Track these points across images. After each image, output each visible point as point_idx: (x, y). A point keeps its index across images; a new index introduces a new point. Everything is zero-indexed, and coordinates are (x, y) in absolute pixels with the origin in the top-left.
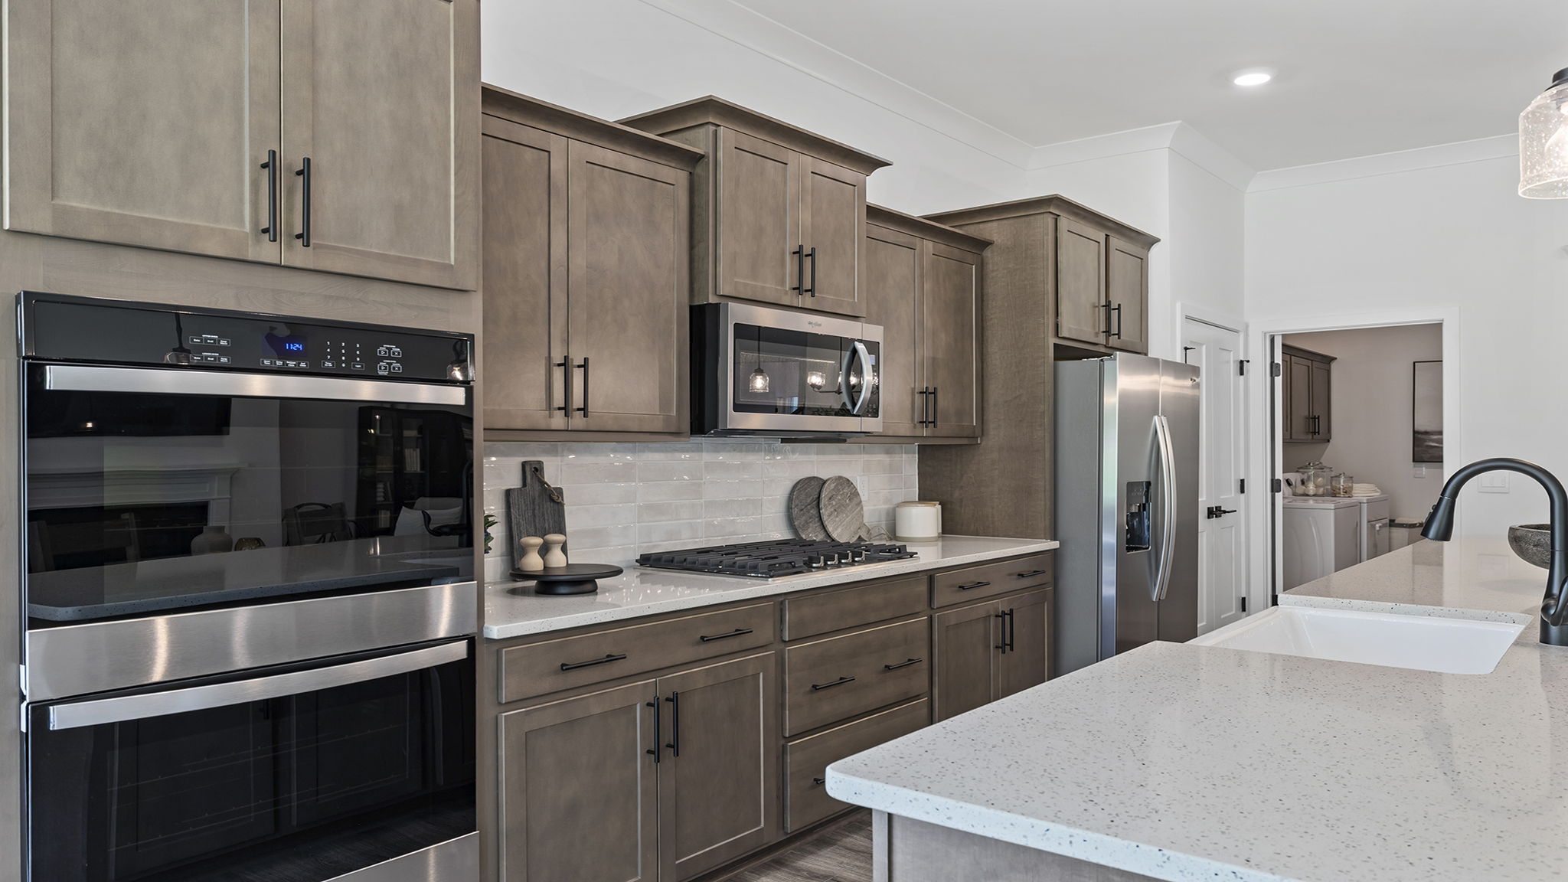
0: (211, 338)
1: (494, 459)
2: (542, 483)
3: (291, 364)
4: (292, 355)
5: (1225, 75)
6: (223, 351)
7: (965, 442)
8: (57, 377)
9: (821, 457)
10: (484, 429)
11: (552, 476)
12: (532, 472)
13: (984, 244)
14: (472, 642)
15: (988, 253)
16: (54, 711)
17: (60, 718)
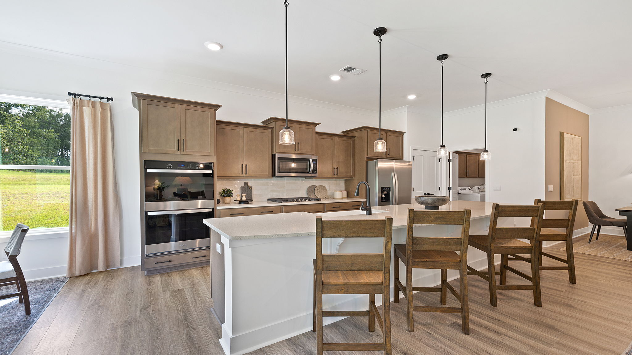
0: (170, 165)
1: (238, 181)
2: (248, 186)
3: (182, 168)
4: (182, 167)
5: (405, 96)
6: (172, 167)
7: (349, 178)
8: (149, 171)
9: (316, 181)
10: (217, 176)
11: (250, 184)
12: (246, 184)
13: (354, 137)
14: (213, 209)
15: (355, 138)
16: (148, 213)
17: (149, 214)
